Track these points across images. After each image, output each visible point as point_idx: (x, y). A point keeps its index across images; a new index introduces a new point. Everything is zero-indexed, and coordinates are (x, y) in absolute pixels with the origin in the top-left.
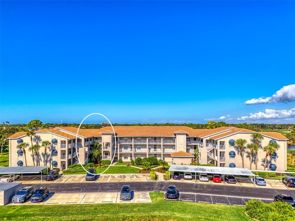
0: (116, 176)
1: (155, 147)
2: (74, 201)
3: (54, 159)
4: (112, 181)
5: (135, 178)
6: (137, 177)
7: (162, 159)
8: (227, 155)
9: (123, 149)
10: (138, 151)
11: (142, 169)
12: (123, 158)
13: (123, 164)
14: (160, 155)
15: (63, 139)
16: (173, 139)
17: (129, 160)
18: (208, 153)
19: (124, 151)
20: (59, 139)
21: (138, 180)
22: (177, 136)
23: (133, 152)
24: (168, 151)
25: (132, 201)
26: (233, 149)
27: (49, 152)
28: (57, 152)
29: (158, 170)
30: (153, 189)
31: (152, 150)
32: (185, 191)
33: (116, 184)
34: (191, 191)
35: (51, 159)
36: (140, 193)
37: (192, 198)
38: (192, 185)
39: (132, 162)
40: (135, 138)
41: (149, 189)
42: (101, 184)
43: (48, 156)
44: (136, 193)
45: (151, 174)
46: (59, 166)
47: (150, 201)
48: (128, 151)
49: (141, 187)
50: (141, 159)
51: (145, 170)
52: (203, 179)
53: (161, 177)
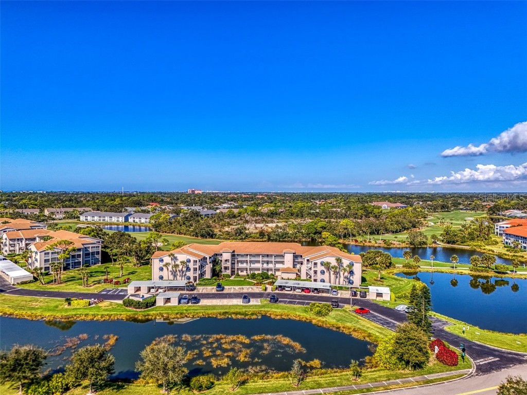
0: (237, 288)
1: (268, 263)
2: (215, 303)
3: (188, 274)
4: (235, 292)
5: (250, 290)
6: (252, 289)
7: (274, 273)
8: (319, 273)
9: (240, 264)
10: (253, 266)
11: (256, 282)
12: (239, 271)
13: (240, 278)
14: (271, 270)
15: (195, 259)
16: (283, 256)
17: (244, 273)
18: (307, 270)
19: (240, 265)
20: (192, 259)
21: (253, 291)
22: (286, 254)
23: (248, 267)
24: (279, 266)
25: (249, 304)
26: (323, 268)
27: (184, 269)
28: (190, 269)
29: (268, 284)
30: (262, 297)
31: (265, 265)
32: (283, 298)
33: (238, 294)
34: (286, 298)
35: (185, 275)
36: (254, 299)
37: (285, 302)
38: (289, 294)
39: (248, 275)
40: (250, 255)
41: (260, 297)
42: (228, 294)
43: (183, 273)
44: (251, 300)
45: (262, 287)
46: (192, 280)
47: (260, 304)
48: (244, 265)
49: (255, 295)
50: (255, 274)
51: (258, 283)
52: (297, 290)
53: (270, 289)
